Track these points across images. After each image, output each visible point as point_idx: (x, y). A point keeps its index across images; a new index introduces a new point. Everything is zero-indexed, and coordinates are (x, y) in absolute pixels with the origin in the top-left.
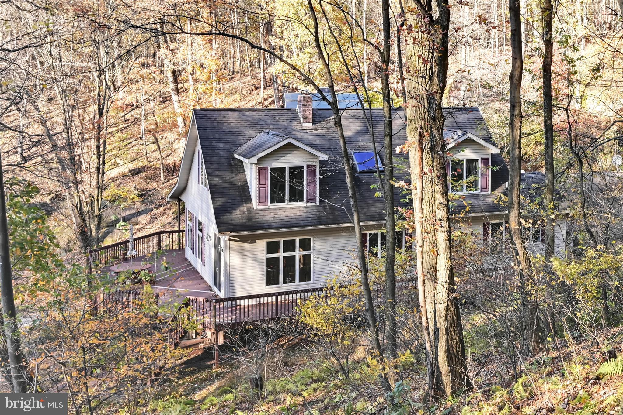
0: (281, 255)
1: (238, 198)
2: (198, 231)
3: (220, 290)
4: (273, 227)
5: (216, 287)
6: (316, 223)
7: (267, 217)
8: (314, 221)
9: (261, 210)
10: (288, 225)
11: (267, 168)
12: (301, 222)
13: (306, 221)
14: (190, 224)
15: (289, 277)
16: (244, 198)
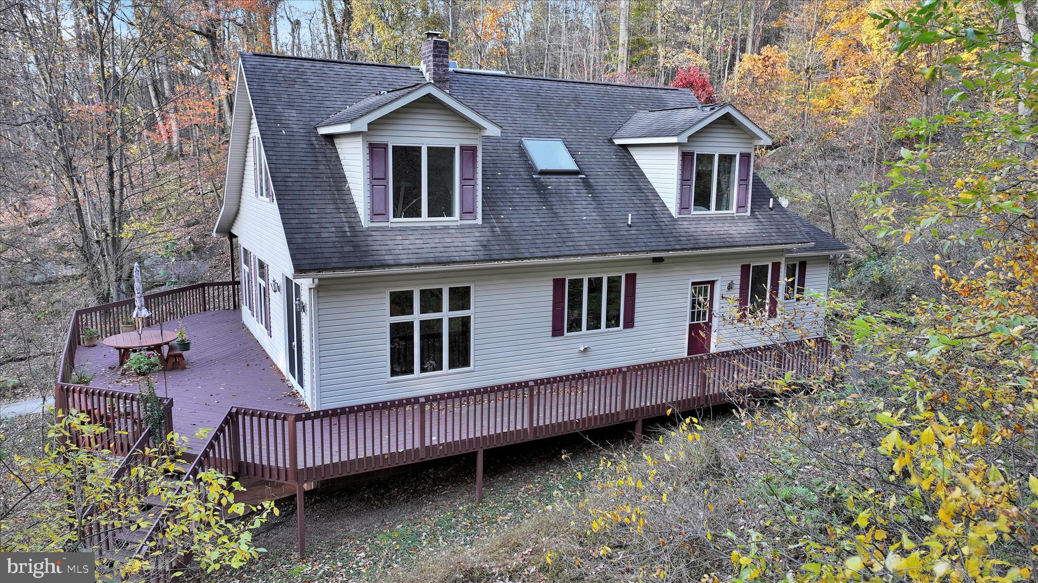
0: (416, 317)
1: (331, 206)
2: (259, 278)
3: (301, 382)
4: (404, 262)
5: (294, 377)
6: (482, 257)
7: (389, 242)
8: (478, 253)
9: (377, 229)
10: (431, 260)
11: (387, 145)
12: (455, 254)
13: (464, 254)
14: (247, 269)
15: (431, 361)
16: (341, 206)
